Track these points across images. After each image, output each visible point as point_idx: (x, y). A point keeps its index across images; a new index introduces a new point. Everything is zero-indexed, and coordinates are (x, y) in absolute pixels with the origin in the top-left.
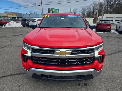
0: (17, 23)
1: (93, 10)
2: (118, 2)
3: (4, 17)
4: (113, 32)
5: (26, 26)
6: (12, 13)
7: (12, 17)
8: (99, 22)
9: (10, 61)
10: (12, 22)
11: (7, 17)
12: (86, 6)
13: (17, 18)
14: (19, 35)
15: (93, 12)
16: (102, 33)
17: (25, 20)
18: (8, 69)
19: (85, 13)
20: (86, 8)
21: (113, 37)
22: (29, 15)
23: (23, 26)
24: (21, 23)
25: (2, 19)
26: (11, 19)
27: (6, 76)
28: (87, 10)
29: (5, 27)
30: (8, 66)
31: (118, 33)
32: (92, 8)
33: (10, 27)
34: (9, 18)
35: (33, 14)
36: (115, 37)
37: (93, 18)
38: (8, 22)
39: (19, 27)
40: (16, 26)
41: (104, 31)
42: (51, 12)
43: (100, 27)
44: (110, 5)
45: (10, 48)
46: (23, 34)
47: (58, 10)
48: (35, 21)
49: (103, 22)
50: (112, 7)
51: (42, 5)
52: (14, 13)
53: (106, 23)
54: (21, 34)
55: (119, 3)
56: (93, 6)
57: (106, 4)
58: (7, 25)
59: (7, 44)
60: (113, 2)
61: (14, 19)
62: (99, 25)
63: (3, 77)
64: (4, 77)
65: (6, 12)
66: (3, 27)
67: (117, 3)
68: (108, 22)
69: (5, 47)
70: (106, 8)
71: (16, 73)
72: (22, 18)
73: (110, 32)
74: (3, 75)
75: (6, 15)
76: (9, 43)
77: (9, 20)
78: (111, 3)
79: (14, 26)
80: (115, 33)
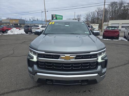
0: (20, 29)
1: (97, 16)
2: (123, 7)
3: (6, 23)
4: (121, 39)
5: (29, 33)
6: (14, 19)
7: (14, 24)
8: (106, 29)
9: (13, 73)
10: (15, 29)
11: (9, 23)
12: (90, 12)
13: (19, 25)
14: (22, 43)
15: (98, 19)
16: (110, 40)
17: (28, 27)
18: (11, 83)
19: (89, 19)
20: (91, 14)
21: (122, 45)
22: (32, 21)
23: (26, 33)
24: (23, 30)
25: (4, 26)
26: (13, 26)
27: (9, 93)
28: (92, 16)
29: (7, 34)
30: (11, 80)
31: (127, 40)
32: (96, 14)
33: (12, 34)
34: (11, 25)
35: (36, 20)
36: (125, 45)
37: (98, 25)
38: (10, 29)
39: (22, 34)
40: (19, 33)
41: (112, 38)
42: (55, 18)
43: (107, 34)
44: (115, 11)
45: (13, 57)
46: (26, 42)
47: (62, 16)
48: (39, 27)
49: (110, 29)
50: (118, 14)
51: (45, 11)
52: (16, 19)
53: (113, 29)
54: (24, 42)
55: (124, 9)
56: (97, 12)
57: (111, 11)
58: (9, 32)
59: (10, 53)
60: (118, 8)
61: (16, 26)
62: (106, 31)
63: (5, 93)
64: (7, 93)
65: (8, 19)
66: (5, 34)
67: (122, 9)
68: (116, 28)
69: (7, 56)
70: (111, 14)
71: (20, 88)
72: (24, 24)
73: (118, 39)
74: (6, 90)
75: (8, 21)
76: (12, 52)
77: (11, 27)
78: (116, 9)
79: (16, 33)
80: (124, 40)
